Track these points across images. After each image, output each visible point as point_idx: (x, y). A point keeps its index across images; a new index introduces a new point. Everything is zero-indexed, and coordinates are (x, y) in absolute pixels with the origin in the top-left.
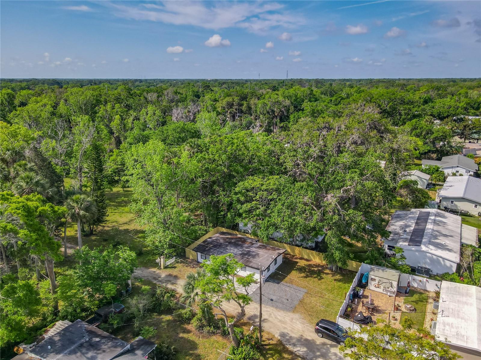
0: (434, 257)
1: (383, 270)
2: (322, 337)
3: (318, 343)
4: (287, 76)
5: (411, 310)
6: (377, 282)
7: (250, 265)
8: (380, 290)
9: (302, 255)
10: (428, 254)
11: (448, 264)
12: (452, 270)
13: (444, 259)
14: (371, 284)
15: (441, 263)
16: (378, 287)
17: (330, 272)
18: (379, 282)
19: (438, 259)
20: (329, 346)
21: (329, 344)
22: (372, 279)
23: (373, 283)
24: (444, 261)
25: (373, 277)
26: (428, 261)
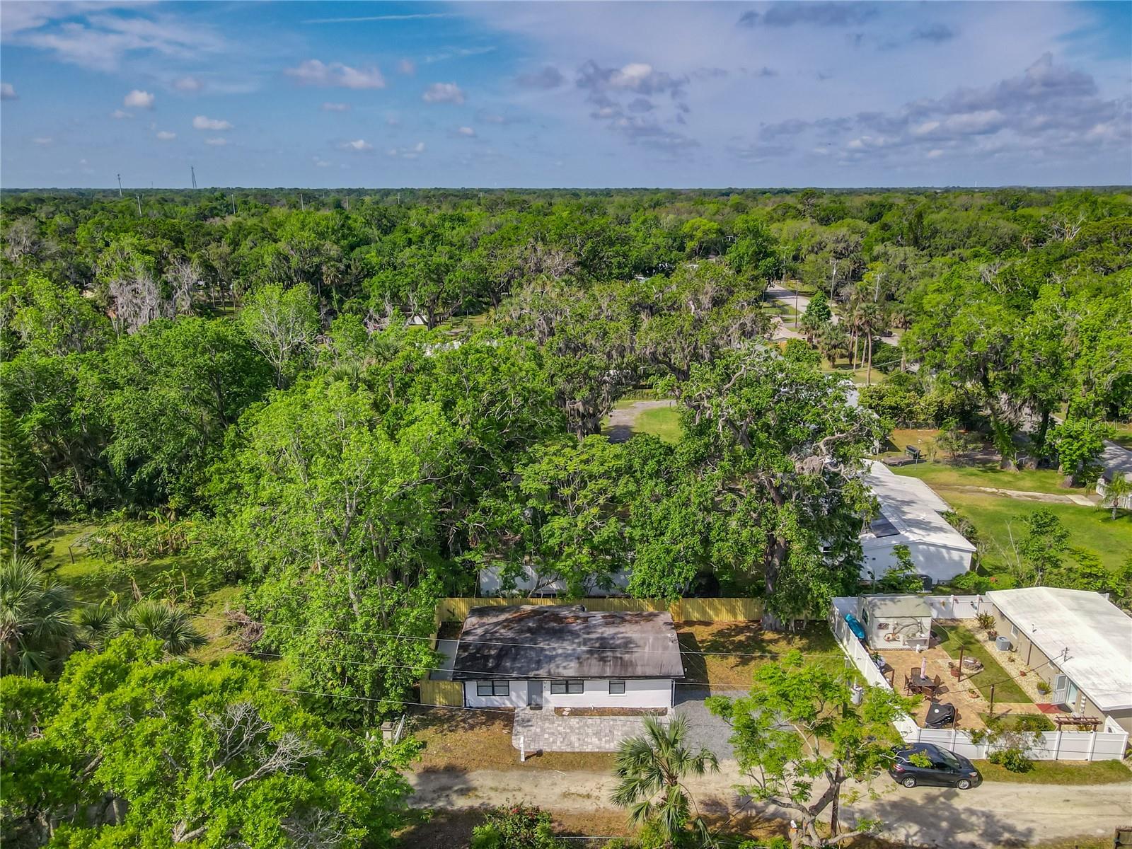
0: (932, 549)
1: (892, 600)
2: (915, 785)
3: (920, 802)
4: (194, 181)
5: (978, 668)
6: (890, 630)
7: (639, 671)
8: (899, 645)
9: (687, 614)
10: (921, 547)
11: (955, 555)
12: (963, 567)
13: (948, 548)
14: (878, 636)
15: (944, 558)
16: (894, 640)
17: (776, 636)
18: (895, 629)
19: (938, 551)
20: (942, 799)
21: (939, 796)
22: (880, 625)
23: (882, 633)
24: (948, 553)
25: (882, 621)
26: (921, 558)
